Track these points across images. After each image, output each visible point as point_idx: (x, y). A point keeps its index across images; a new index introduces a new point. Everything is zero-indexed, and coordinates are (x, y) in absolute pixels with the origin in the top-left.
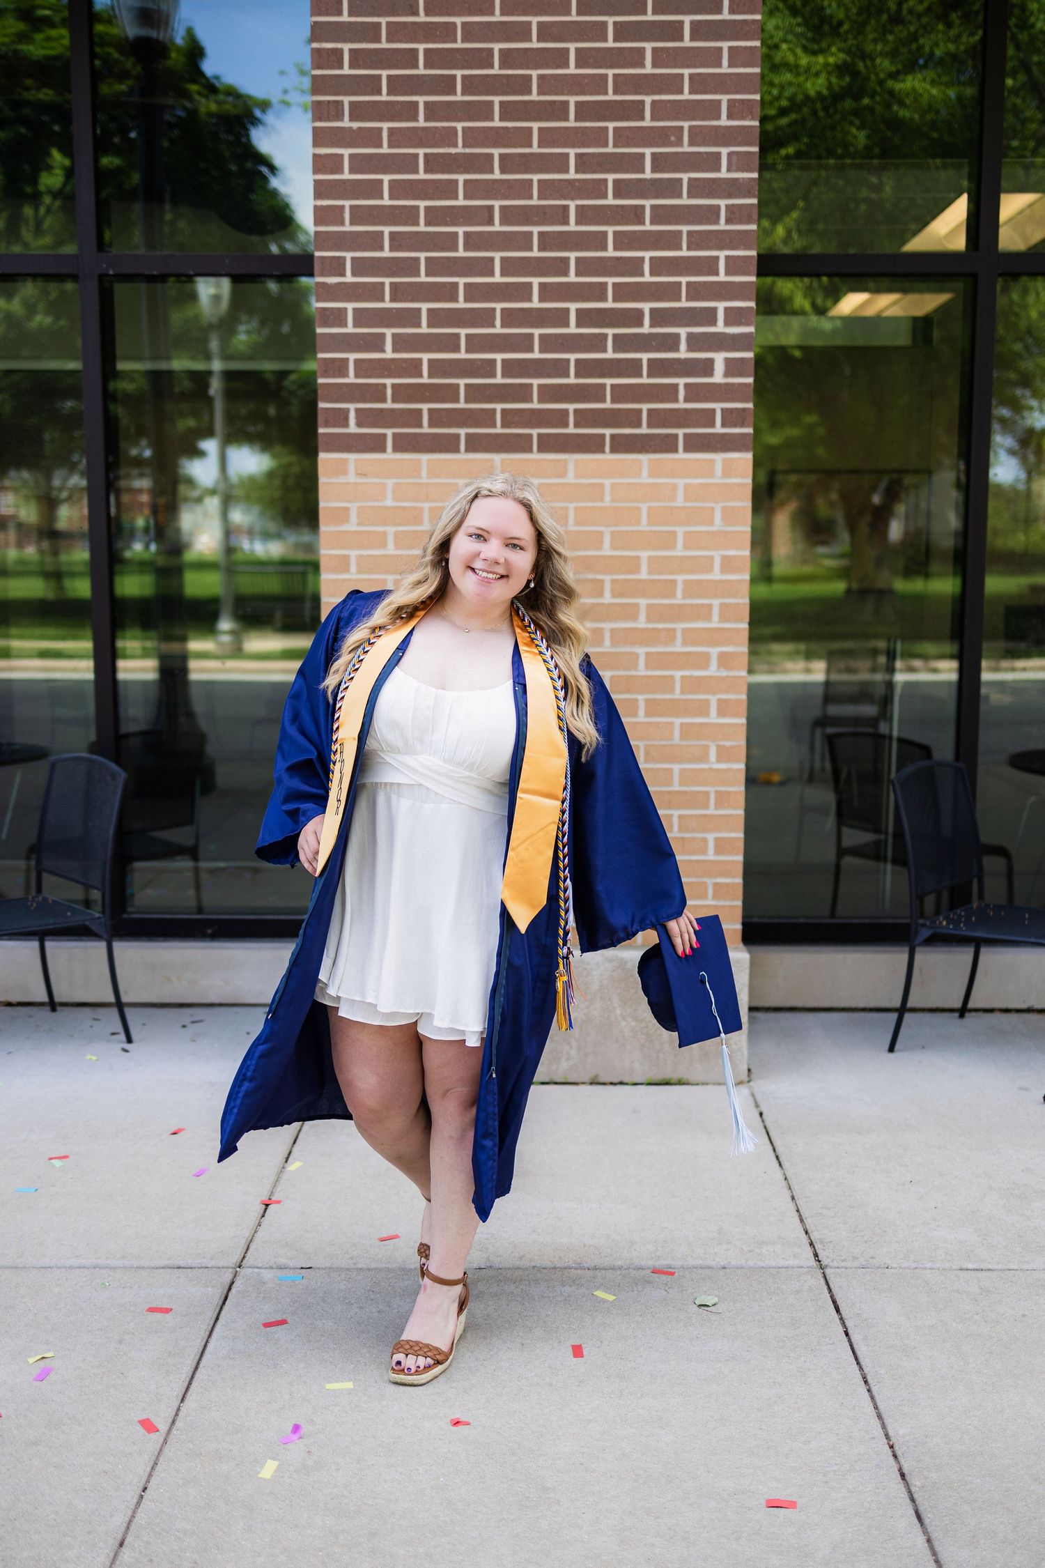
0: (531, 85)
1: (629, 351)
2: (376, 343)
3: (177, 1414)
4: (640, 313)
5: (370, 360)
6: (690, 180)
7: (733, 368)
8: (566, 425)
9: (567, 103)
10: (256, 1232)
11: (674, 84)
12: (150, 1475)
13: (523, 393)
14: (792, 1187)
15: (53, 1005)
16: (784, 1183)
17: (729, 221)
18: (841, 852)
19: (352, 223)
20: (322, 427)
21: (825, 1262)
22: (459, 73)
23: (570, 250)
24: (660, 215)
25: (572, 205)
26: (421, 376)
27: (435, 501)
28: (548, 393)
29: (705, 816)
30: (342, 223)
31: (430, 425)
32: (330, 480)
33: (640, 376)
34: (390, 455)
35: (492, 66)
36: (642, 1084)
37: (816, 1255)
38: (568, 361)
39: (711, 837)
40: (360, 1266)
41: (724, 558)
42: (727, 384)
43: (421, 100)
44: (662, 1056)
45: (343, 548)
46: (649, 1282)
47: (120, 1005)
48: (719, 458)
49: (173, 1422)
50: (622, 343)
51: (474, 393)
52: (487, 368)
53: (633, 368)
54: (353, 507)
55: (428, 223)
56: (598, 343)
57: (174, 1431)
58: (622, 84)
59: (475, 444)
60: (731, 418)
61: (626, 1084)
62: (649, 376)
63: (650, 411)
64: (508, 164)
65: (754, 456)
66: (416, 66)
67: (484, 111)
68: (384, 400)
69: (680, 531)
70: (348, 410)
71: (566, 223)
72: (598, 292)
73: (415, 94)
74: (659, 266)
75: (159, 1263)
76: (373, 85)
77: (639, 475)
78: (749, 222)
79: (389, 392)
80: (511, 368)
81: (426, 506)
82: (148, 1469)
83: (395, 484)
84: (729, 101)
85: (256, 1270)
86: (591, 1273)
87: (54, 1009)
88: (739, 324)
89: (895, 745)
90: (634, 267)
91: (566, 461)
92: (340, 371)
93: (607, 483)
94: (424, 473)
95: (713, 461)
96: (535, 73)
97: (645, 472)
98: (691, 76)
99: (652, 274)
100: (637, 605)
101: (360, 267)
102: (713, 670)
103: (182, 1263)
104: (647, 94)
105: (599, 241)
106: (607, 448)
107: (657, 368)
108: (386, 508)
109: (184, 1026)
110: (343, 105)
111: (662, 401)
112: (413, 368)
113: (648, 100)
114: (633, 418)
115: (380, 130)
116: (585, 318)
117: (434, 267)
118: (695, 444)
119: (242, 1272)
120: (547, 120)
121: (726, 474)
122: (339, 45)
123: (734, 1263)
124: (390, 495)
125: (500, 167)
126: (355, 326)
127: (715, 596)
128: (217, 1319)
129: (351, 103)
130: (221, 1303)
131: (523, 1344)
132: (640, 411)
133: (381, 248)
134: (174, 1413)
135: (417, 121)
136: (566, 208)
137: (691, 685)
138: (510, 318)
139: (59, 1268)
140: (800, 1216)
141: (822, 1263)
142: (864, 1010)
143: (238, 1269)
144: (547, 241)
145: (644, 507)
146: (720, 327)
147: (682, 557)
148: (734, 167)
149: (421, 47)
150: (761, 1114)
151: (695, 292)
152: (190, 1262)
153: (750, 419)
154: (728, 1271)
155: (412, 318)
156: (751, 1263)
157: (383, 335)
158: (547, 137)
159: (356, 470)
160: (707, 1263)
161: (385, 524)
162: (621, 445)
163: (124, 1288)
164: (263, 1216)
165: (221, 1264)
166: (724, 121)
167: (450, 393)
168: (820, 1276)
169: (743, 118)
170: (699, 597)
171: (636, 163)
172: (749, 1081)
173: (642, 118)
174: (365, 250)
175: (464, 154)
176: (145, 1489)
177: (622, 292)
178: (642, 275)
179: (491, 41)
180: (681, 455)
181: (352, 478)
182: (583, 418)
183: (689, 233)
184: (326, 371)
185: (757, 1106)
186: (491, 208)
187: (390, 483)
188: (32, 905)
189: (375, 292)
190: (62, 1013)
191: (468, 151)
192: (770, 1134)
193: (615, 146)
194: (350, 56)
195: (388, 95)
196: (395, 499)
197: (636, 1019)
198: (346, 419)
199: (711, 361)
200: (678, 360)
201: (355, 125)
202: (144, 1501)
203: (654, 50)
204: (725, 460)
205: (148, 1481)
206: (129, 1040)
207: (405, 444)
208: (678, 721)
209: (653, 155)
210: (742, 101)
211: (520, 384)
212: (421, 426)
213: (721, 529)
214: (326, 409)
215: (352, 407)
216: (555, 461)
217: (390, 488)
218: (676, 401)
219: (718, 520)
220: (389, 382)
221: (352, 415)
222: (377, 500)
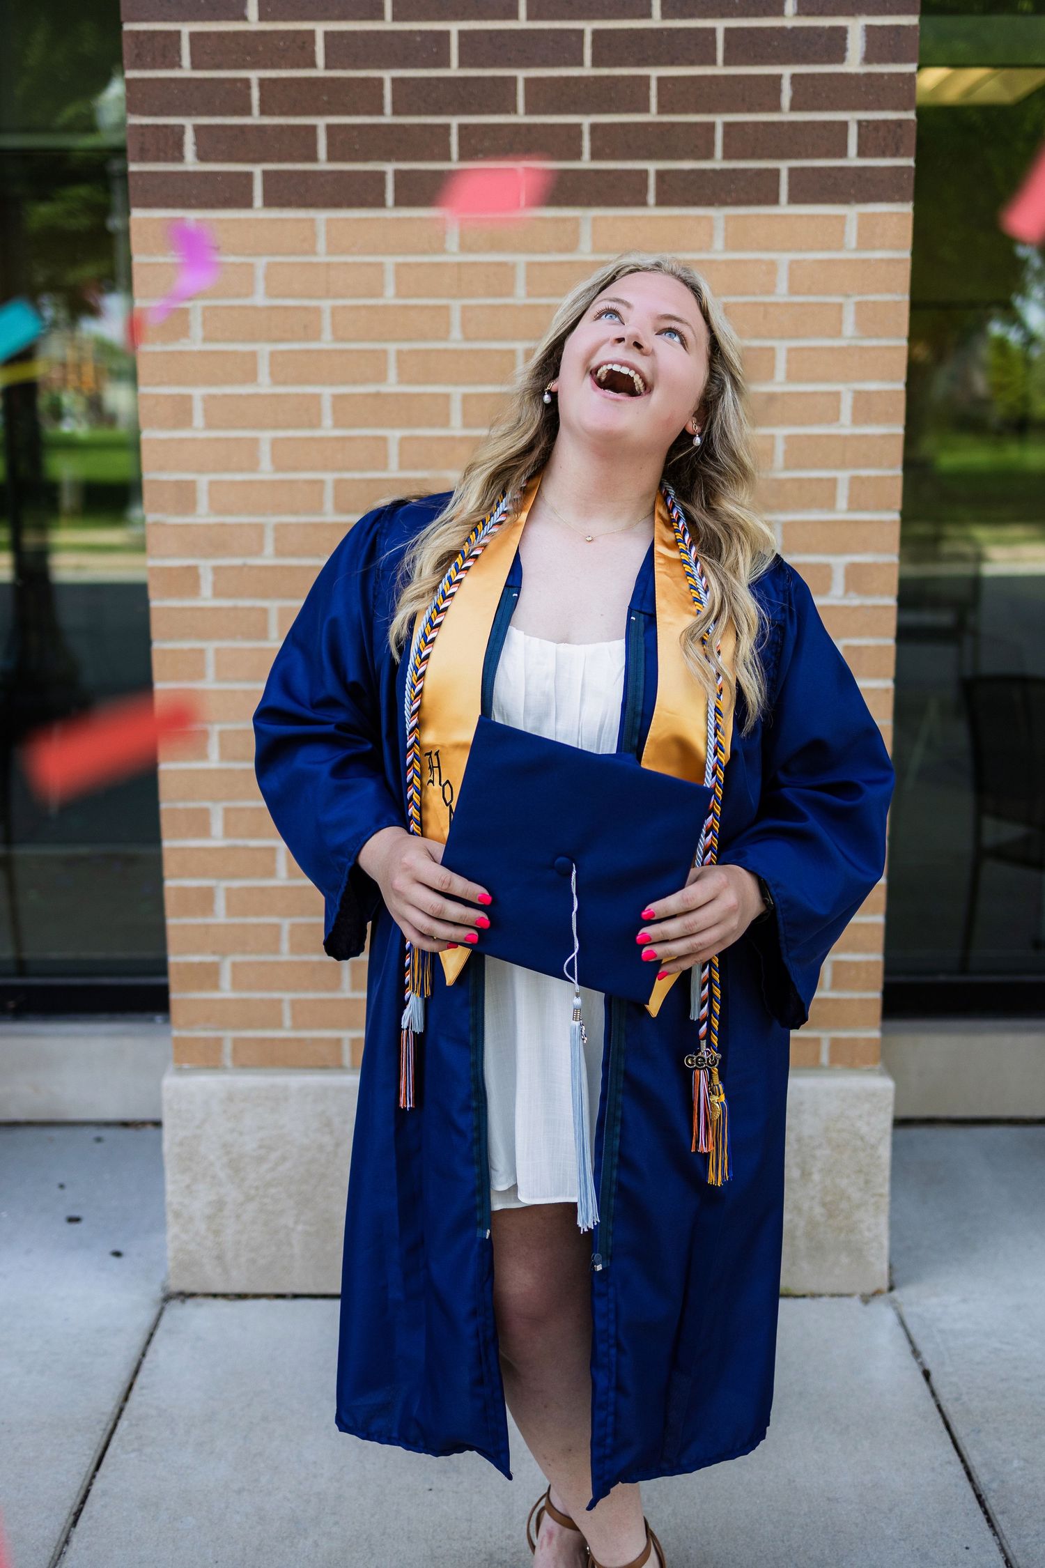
1: (691, 16)
2: (230, 3)
5: (219, 35)
7: (879, 44)
8: (577, 156)
13: (498, 95)
20: (134, 161)
26: (313, 65)
27: (343, 296)
28: (543, 96)
31: (331, 157)
32: (155, 260)
33: (713, 62)
34: (259, 212)
38: (581, 33)
41: (858, 395)
42: (869, 76)
45: (180, 383)
48: (852, 213)
51: (410, 96)
52: (433, 49)
53: (699, 47)
54: (195, 308)
59: (412, 193)
60: (875, 139)
62: (728, 62)
63: (728, 127)
65: (915, 209)
68: (247, 111)
69: (782, 347)
70: (182, 127)
77: (708, 247)
79: (255, 94)
80: (474, 48)
81: (326, 304)
83: (270, 266)
91: (576, 219)
92: (164, 56)
94: (321, 245)
95: (842, 218)
97: (719, 243)
102: (837, 596)
106: (651, 198)
107: (741, 46)
108: (255, 308)
111: (750, 110)
112: (298, 49)
118: (810, 188)
121: (864, 244)
124: (260, 286)
127: (842, 465)
132: (711, 127)
147: (783, 393)
150: (927, 1375)
153: (911, 140)
161: (253, 339)
162: (676, 190)
167: (367, 96)
170: (815, 466)
172: (891, 1289)
180: (785, 208)
182: (607, 142)
184: (138, 55)
185: (916, 1353)
187: (261, 263)
196: (270, 294)
198: (179, 145)
199: (842, 32)
200: (782, 30)
204: (862, 216)
207: (286, 192)
211: (493, 79)
212: (313, 158)
213: (855, 342)
214: (142, 126)
215: (189, 123)
216: (557, 220)
217: (260, 273)
218: (777, 108)
219: (849, 327)
220: (254, 75)
221: (189, 138)
222: (238, 296)
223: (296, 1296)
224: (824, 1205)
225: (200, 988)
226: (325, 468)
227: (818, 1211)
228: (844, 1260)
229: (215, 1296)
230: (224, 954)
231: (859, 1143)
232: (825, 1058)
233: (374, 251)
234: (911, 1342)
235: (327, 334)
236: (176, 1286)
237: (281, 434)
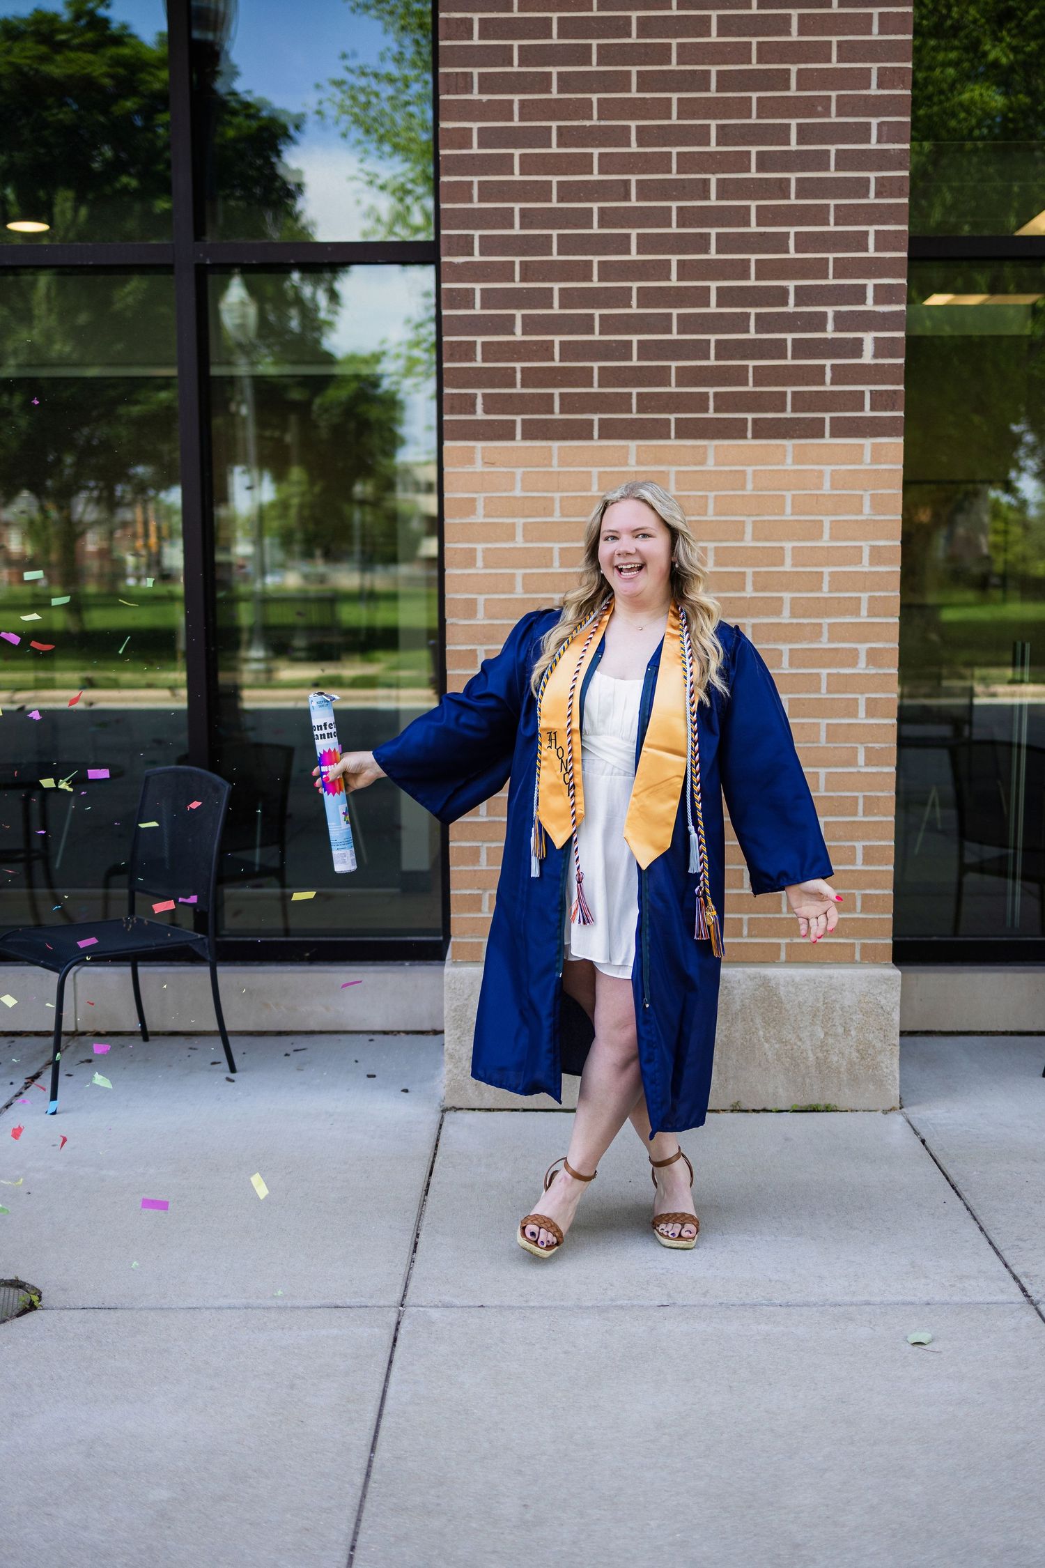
0: (671, 54)
1: (773, 332)
2: (505, 325)
3: (370, 1466)
4: (785, 291)
5: (498, 343)
6: (838, 151)
7: (882, 348)
8: (706, 410)
9: (709, 72)
10: (410, 1268)
11: (821, 52)
12: (356, 1533)
13: (660, 376)
14: (977, 1218)
15: (145, 1034)
16: (968, 1213)
17: (878, 194)
18: (964, 869)
19: (480, 200)
20: (447, 414)
21: (1035, 1297)
22: (594, 43)
23: (711, 226)
24: (806, 188)
25: (713, 179)
26: (553, 359)
27: (567, 491)
28: (686, 376)
29: (854, 822)
30: (470, 200)
31: (562, 412)
32: (456, 470)
33: (785, 357)
34: (519, 443)
35: (629, 36)
36: (787, 1111)
37: (1023, 1290)
38: (708, 341)
39: (859, 845)
40: (532, 1304)
41: (873, 548)
42: (876, 365)
43: (554, 70)
44: (808, 1081)
45: (469, 541)
46: (851, 1319)
47: (223, 1033)
48: (868, 442)
49: (368, 1475)
50: (764, 323)
51: (608, 377)
52: (623, 350)
53: (777, 349)
54: (480, 497)
55: (560, 200)
56: (740, 323)
57: (371, 1484)
58: (766, 52)
59: (609, 431)
60: (879, 400)
61: (771, 1111)
62: (793, 358)
63: (794, 393)
64: (645, 136)
65: (904, 440)
66: (549, 36)
67: (621, 82)
68: (513, 385)
69: (827, 520)
70: (475, 395)
71: (707, 198)
72: (741, 270)
73: (549, 64)
74: (804, 242)
75: (314, 1303)
76: (504, 56)
77: (783, 462)
78: (900, 196)
79: (519, 376)
80: (647, 350)
81: (557, 495)
82: (352, 1526)
83: (524, 473)
84: (879, 69)
85: (421, 1309)
86: (783, 1310)
87: (146, 1039)
88: (890, 302)
89: (1024, 752)
90: (779, 243)
91: (705, 446)
92: (466, 355)
93: (749, 470)
94: (555, 461)
96: (674, 42)
97: (789, 460)
98: (840, 44)
99: (797, 251)
100: (781, 599)
101: (489, 245)
102: (862, 667)
103: (339, 1303)
104: (793, 63)
105: (741, 216)
106: (749, 434)
107: (802, 348)
108: (515, 498)
109: (287, 1055)
110: (472, 77)
111: (807, 384)
112: (545, 350)
113: (794, 68)
114: (777, 402)
115: (511, 102)
116: (726, 297)
117: (567, 245)
118: (843, 429)
119: (410, 1311)
120: (687, 91)
121: (875, 460)
122: (468, 15)
123: (937, 1298)
124: (519, 485)
125: (637, 140)
126: (483, 307)
127: (864, 590)
128: (391, 1362)
129: (480, 75)
130: (391, 1344)
131: (730, 1387)
132: (785, 393)
133: (512, 226)
134: (366, 1464)
135: (551, 92)
136: (706, 182)
137: (838, 683)
138: (647, 297)
139: (208, 1308)
140: (995, 1248)
141: (1033, 1298)
142: (1004, 1033)
143: (401, 1308)
144: (686, 217)
145: (788, 495)
146: (869, 306)
147: (828, 547)
148: (885, 138)
149: (555, 16)
150: (923, 1141)
151: (843, 268)
152: (349, 1302)
153: (901, 401)
154: (933, 1307)
155: (544, 298)
156: (956, 1299)
157: (513, 316)
158: (687, 108)
159: (483, 459)
160: (909, 1299)
161: (514, 516)
162: (764, 430)
163: (283, 1329)
164: (415, 1252)
165: (382, 1303)
166: (874, 91)
167: (584, 377)
168: (1035, 1313)
169: (894, 87)
170: (847, 591)
171: (781, 134)
172: (900, 1108)
173: (788, 88)
174: (494, 228)
175: (600, 126)
176: (353, 1548)
177: (765, 270)
178: (787, 252)
179: (629, 9)
180: (828, 440)
181: (479, 467)
182: (723, 402)
183: (836, 206)
184: (451, 355)
185: (916, 1133)
186: (627, 183)
187: (519, 472)
188: (127, 927)
189: (505, 272)
190: (154, 1043)
191: (603, 123)
192: (938, 1161)
193: (759, 117)
194: (480, 26)
195: (519, 66)
196: (524, 489)
197: (780, 1041)
198: (474, 405)
199: (860, 341)
200: (826, 339)
201: (485, 97)
202: (355, 1561)
203: (801, 16)
204: (873, 444)
205: (355, 1540)
206: (233, 1070)
207: (534, 431)
208: (824, 722)
209: (799, 125)
210: (893, 69)
211: (657, 367)
212: (552, 412)
213: (870, 518)
214: (452, 394)
215: (479, 392)
216: (693, 447)
217: (518, 478)
218: (823, 383)
219: (867, 508)
220: (518, 366)
221: (479, 401)
222: (505, 491)
223: (525, 1110)
224: (858, 1051)
225: (469, 911)
226: (554, 591)
227: (855, 1054)
228: (871, 1087)
229: (474, 1110)
230: (485, 889)
231: (880, 1011)
232: (857, 957)
233: (587, 465)
234: (914, 1130)
235: (557, 512)
236: (448, 1104)
237: (528, 571)
